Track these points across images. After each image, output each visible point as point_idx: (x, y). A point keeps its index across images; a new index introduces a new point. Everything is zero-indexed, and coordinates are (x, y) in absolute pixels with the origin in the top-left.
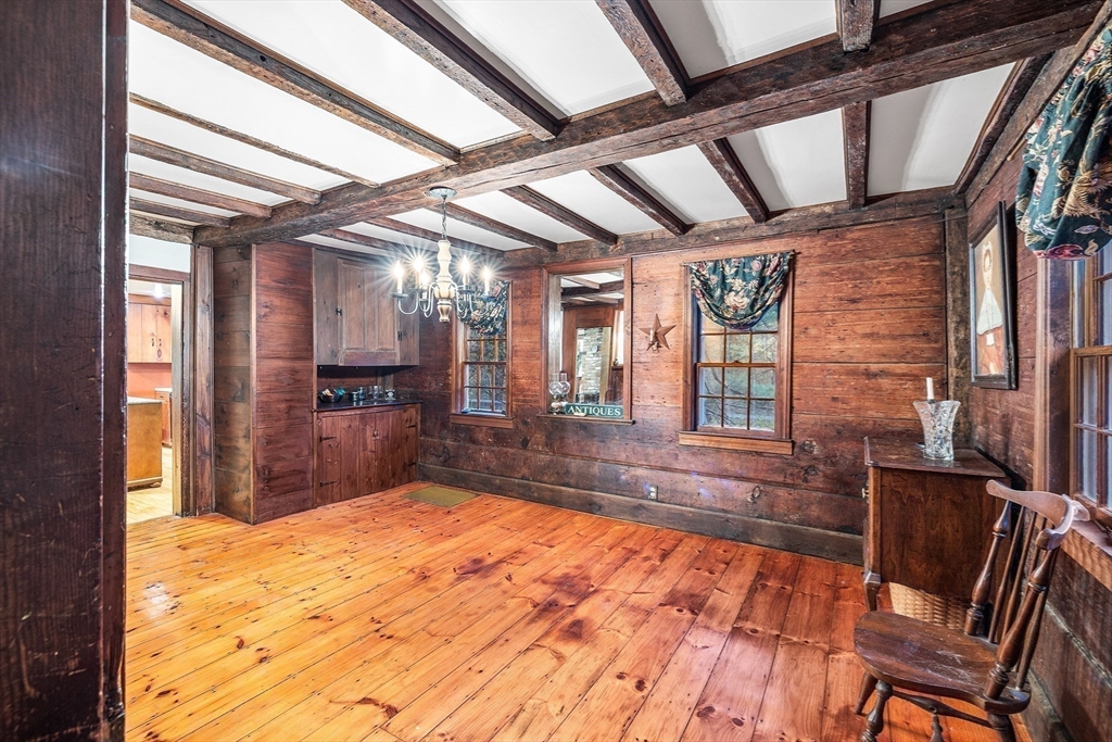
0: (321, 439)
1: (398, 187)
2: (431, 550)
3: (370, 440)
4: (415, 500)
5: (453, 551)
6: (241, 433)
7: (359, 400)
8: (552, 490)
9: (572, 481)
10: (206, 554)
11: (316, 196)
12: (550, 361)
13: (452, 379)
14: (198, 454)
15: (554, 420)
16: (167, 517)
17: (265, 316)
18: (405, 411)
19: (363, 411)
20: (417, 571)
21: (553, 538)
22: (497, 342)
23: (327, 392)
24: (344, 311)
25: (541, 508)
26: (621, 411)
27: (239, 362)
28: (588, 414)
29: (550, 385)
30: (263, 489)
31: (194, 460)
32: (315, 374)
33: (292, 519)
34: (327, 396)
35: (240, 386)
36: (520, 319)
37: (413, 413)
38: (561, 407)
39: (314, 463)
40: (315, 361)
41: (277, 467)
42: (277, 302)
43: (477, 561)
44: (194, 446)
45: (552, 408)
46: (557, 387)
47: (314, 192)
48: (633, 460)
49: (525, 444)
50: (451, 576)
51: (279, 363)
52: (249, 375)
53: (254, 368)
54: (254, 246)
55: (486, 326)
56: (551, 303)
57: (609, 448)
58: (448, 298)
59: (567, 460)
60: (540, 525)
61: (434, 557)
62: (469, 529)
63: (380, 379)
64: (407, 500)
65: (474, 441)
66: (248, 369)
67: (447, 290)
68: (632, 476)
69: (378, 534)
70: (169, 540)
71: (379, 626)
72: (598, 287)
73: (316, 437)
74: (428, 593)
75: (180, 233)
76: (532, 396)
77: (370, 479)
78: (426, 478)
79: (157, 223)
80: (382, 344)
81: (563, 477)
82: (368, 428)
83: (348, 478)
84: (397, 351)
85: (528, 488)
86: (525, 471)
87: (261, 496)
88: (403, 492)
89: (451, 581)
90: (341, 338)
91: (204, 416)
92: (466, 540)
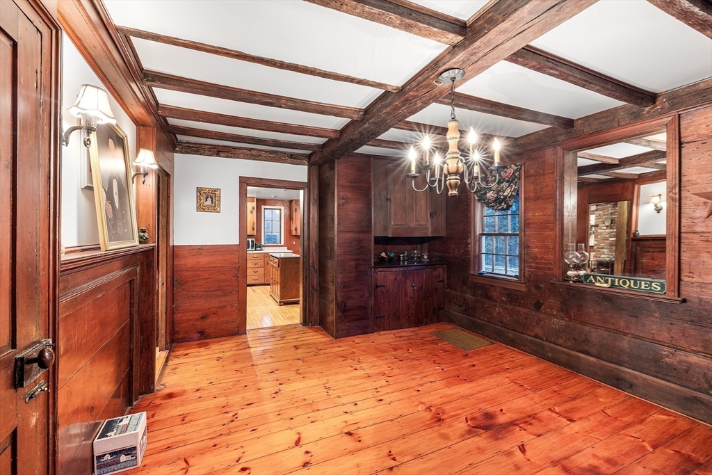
0: (377, 287)
1: (414, 84)
2: (448, 391)
3: (410, 289)
4: (440, 338)
5: (466, 397)
6: (330, 279)
7: (404, 261)
8: (568, 355)
9: (593, 350)
10: (305, 355)
11: (361, 113)
12: (565, 232)
13: (471, 247)
14: (311, 289)
15: (570, 288)
16: (296, 324)
17: (342, 205)
18: (435, 270)
19: (405, 269)
20: (433, 409)
21: (572, 410)
22: (509, 217)
23: (383, 254)
24: (392, 200)
25: (556, 370)
26: (662, 286)
27: (330, 235)
28: (613, 285)
29: (566, 254)
30: (341, 317)
31: (309, 293)
32: (373, 243)
33: (358, 339)
34: (383, 257)
35: (329, 249)
36: (532, 195)
37: (441, 271)
38: (578, 276)
39: (372, 302)
40: (373, 234)
41: (350, 303)
42: (349, 195)
43: (489, 416)
44: (309, 285)
45: (568, 277)
46: (573, 257)
47: (360, 110)
48: (683, 344)
49: (538, 306)
50: (462, 426)
51: (351, 235)
52: (333, 243)
53: (336, 238)
54: (336, 160)
55: (500, 204)
56: (567, 178)
57: (643, 325)
58: (456, 173)
59: (587, 328)
60: (555, 388)
61: (450, 399)
62: (483, 376)
63: (419, 246)
64: (435, 337)
65: (489, 298)
66: (333, 239)
67: (455, 165)
68: (680, 362)
69: (410, 364)
70: (293, 340)
71: (393, 463)
72: (617, 162)
73: (373, 285)
74: (440, 440)
75: (302, 159)
76: (545, 264)
77: (409, 317)
78: (451, 321)
79: (291, 155)
80: (418, 221)
81: (582, 345)
82: (408, 281)
83: (395, 314)
84: (429, 226)
85: (543, 347)
86: (538, 331)
87: (339, 321)
88: (433, 330)
89: (462, 431)
90: (390, 218)
91: (314, 267)
92: (479, 389)
